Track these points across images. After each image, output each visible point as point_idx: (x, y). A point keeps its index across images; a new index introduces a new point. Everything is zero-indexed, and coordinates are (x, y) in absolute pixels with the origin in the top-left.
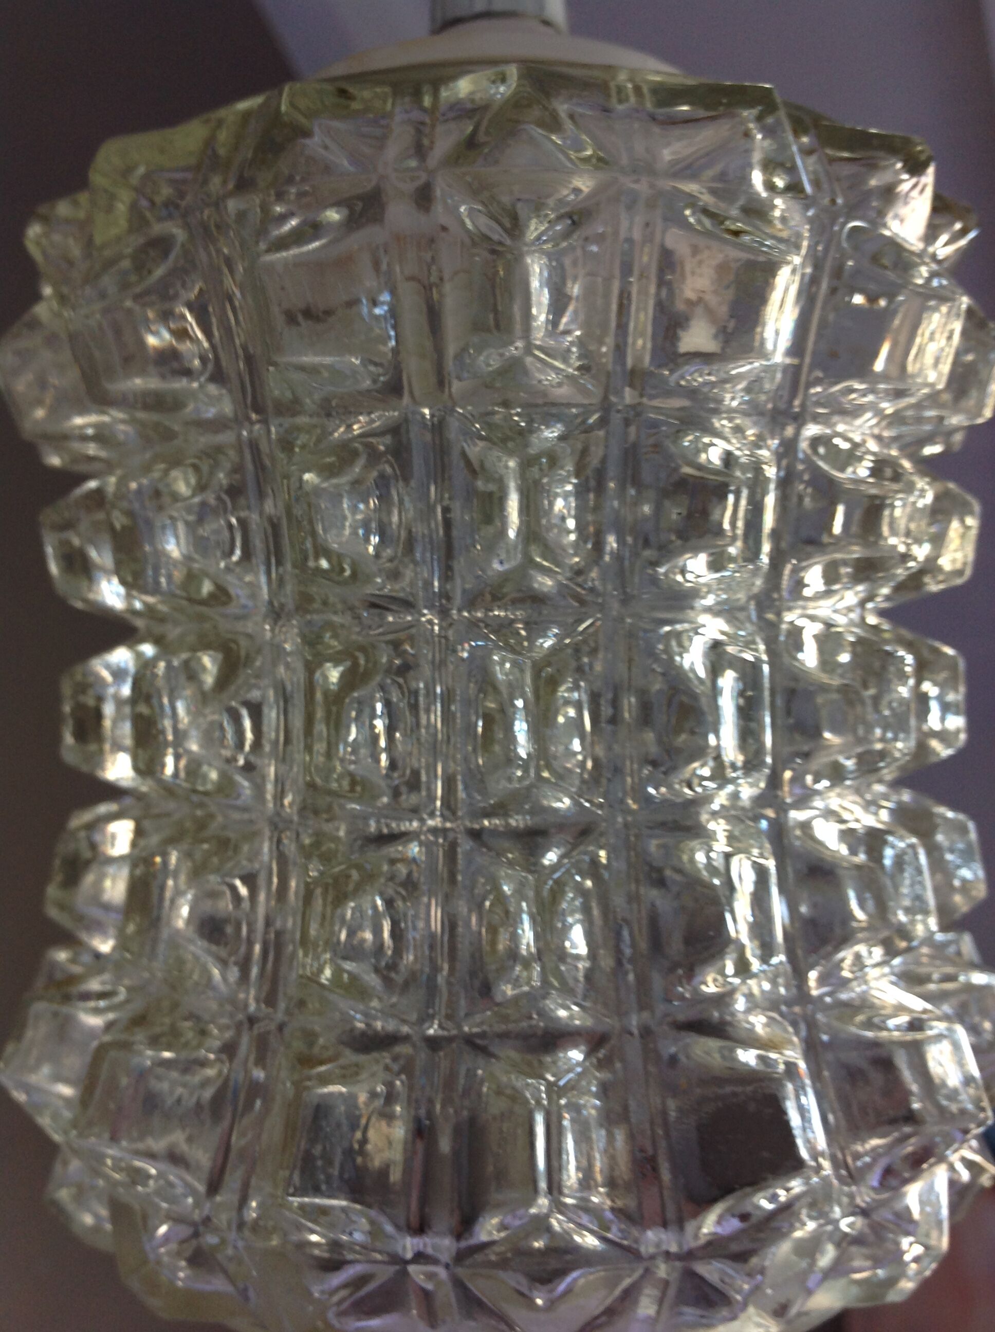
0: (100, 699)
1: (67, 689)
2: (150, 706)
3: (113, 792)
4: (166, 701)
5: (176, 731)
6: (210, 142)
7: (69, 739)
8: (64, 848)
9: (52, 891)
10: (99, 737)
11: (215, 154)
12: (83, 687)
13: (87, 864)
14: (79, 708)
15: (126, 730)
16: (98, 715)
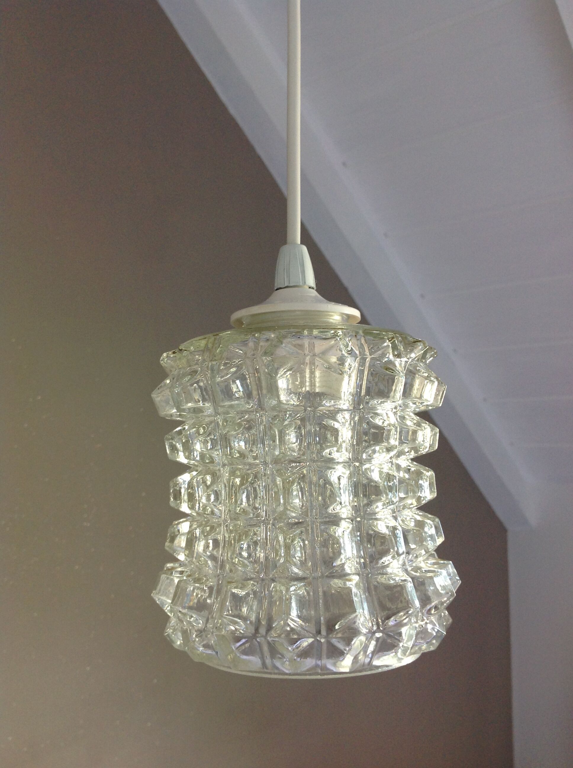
0: (180, 488)
1: (171, 484)
2: (193, 490)
3: (184, 515)
4: (196, 489)
5: (199, 496)
6: (207, 345)
7: (172, 499)
8: (171, 530)
9: (167, 544)
10: (180, 499)
11: (208, 347)
12: (176, 484)
13: (177, 536)
14: (175, 490)
15: (186, 497)
16: (180, 493)
